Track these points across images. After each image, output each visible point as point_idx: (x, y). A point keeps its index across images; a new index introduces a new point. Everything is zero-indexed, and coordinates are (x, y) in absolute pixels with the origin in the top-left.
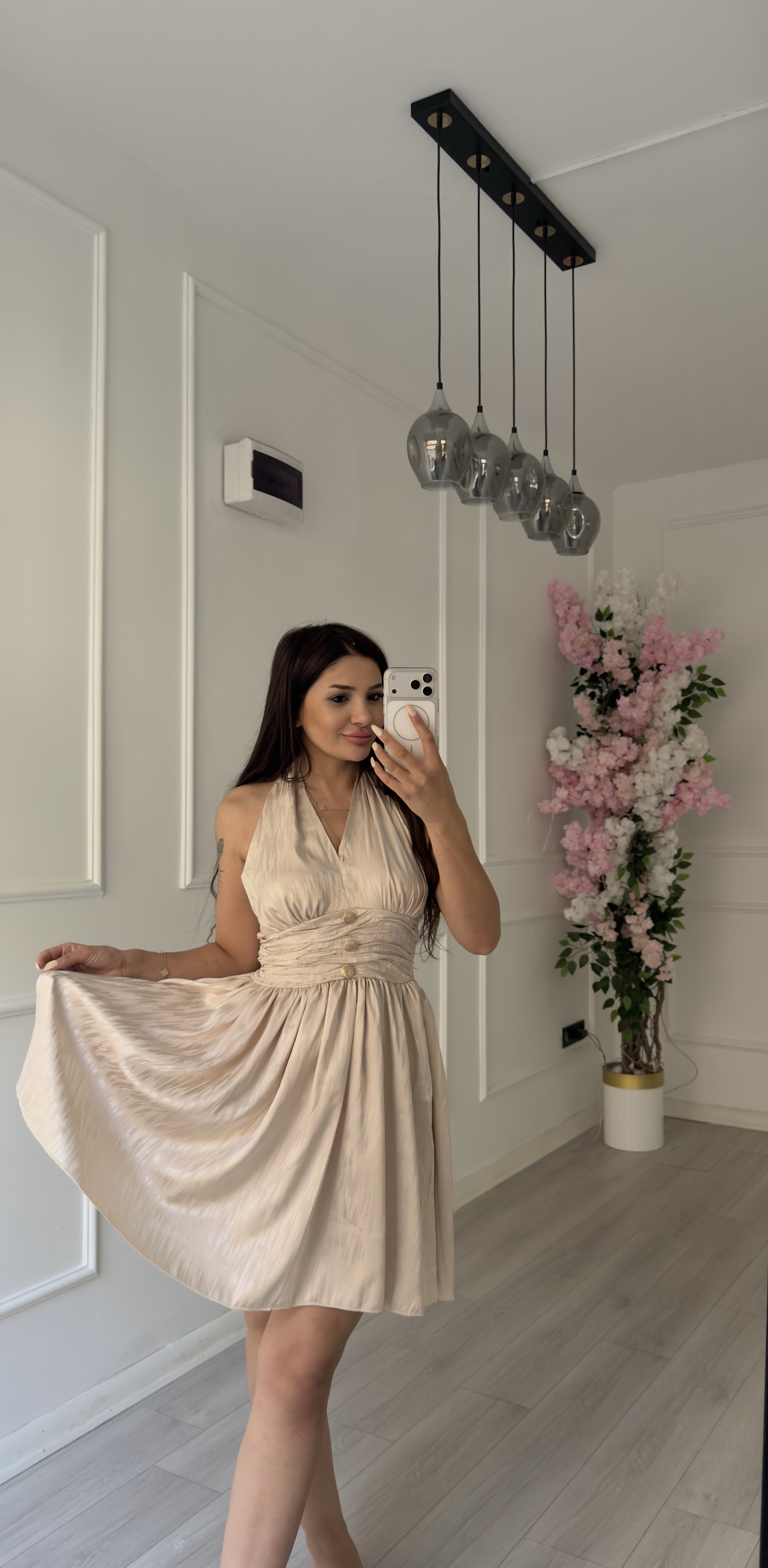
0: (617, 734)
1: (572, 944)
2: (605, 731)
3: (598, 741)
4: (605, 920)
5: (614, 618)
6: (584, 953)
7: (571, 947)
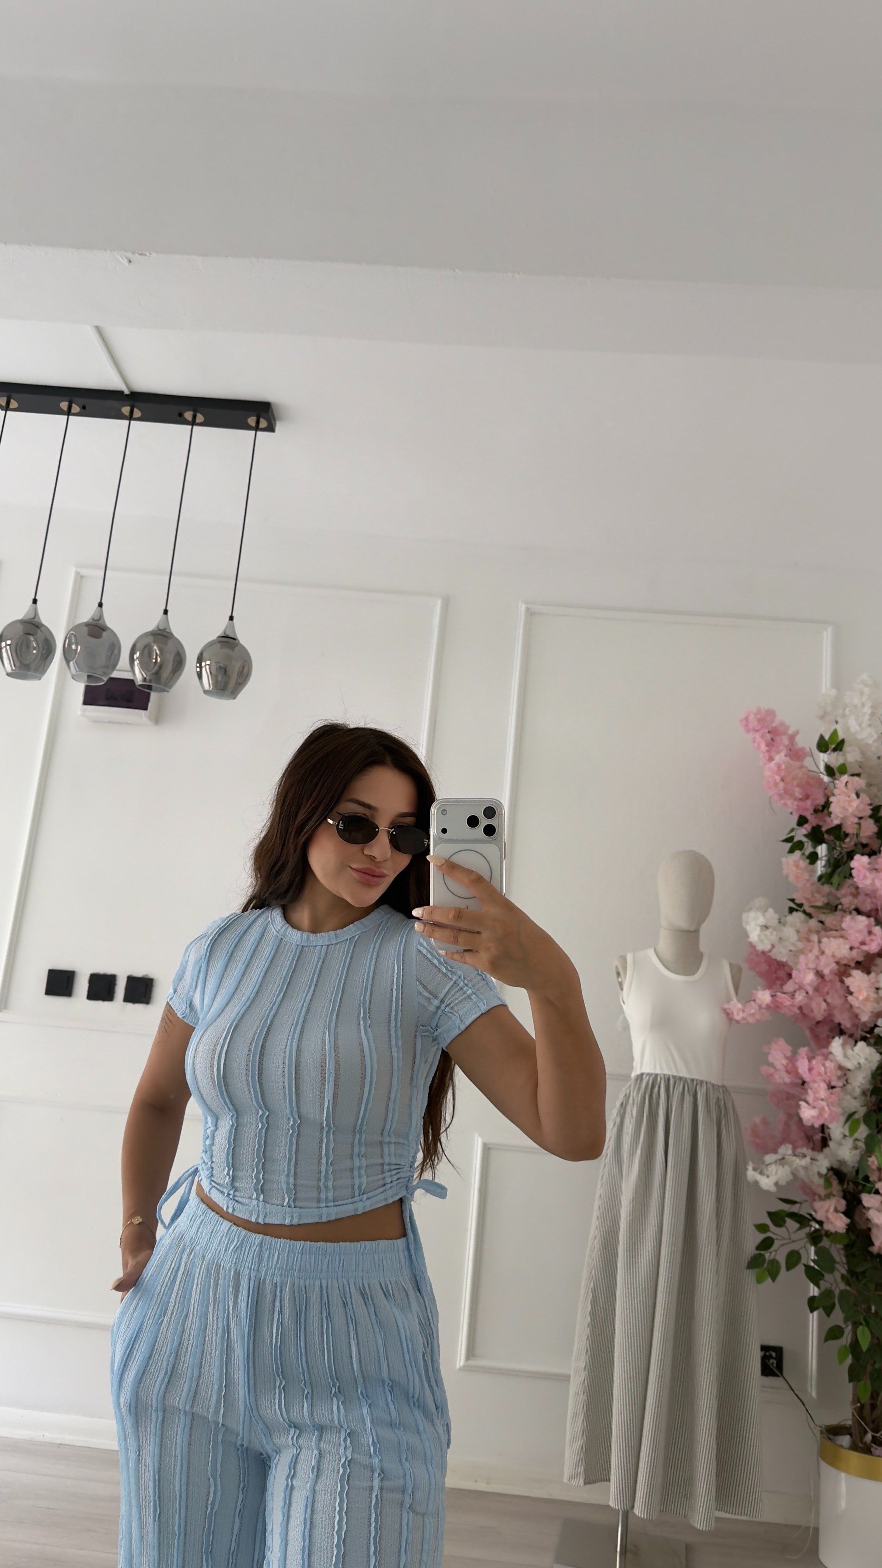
0: (851, 913)
1: (775, 1231)
2: (833, 907)
3: (822, 922)
4: (828, 1196)
5: (846, 748)
6: (795, 1247)
7: (774, 1236)
